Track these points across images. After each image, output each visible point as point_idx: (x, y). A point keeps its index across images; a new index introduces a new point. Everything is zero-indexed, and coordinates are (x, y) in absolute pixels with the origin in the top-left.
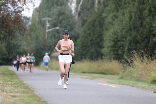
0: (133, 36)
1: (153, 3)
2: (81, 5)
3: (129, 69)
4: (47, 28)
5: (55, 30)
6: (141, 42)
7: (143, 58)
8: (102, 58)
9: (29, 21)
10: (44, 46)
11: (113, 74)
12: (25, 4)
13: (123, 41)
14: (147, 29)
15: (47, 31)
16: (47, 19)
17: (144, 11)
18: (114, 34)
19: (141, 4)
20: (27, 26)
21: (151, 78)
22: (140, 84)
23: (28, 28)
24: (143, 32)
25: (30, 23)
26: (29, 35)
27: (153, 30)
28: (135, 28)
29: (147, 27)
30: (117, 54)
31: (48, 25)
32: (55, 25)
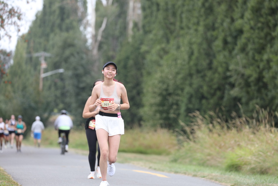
0: (195, 86)
1: (230, 29)
2: (104, 31)
3: (188, 145)
4: (42, 71)
5: (56, 74)
6: (209, 96)
7: (214, 126)
8: (140, 125)
9: (10, 59)
10: (36, 102)
11: (159, 154)
12: (3, 28)
13: (178, 95)
14: (219, 74)
15: (43, 75)
16: (42, 54)
17: (214, 41)
18: (162, 81)
19: (208, 30)
20: (6, 67)
21: (227, 162)
22: (207, 172)
23: (7, 70)
24: (212, 80)
25: (12, 62)
26: (10, 82)
27: (230, 77)
28: (198, 72)
29: (220, 70)
30: (167, 118)
31: (44, 65)
32: (56, 66)
